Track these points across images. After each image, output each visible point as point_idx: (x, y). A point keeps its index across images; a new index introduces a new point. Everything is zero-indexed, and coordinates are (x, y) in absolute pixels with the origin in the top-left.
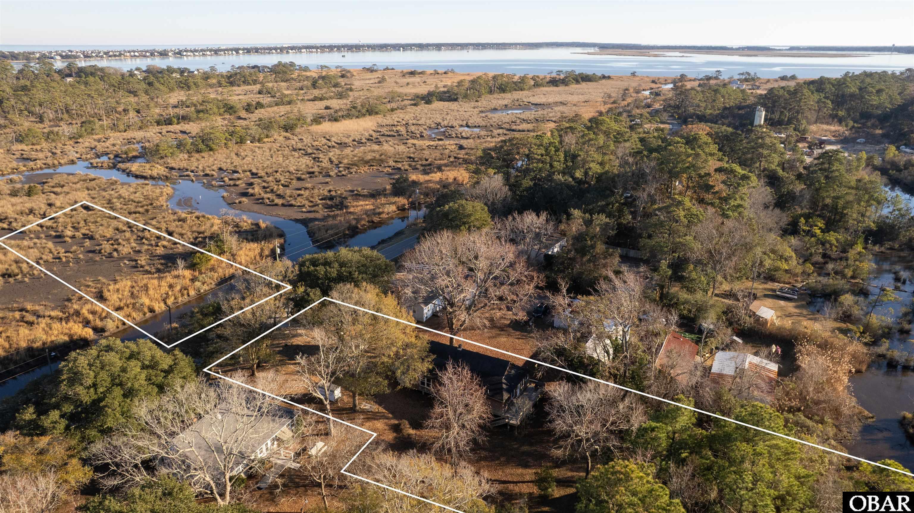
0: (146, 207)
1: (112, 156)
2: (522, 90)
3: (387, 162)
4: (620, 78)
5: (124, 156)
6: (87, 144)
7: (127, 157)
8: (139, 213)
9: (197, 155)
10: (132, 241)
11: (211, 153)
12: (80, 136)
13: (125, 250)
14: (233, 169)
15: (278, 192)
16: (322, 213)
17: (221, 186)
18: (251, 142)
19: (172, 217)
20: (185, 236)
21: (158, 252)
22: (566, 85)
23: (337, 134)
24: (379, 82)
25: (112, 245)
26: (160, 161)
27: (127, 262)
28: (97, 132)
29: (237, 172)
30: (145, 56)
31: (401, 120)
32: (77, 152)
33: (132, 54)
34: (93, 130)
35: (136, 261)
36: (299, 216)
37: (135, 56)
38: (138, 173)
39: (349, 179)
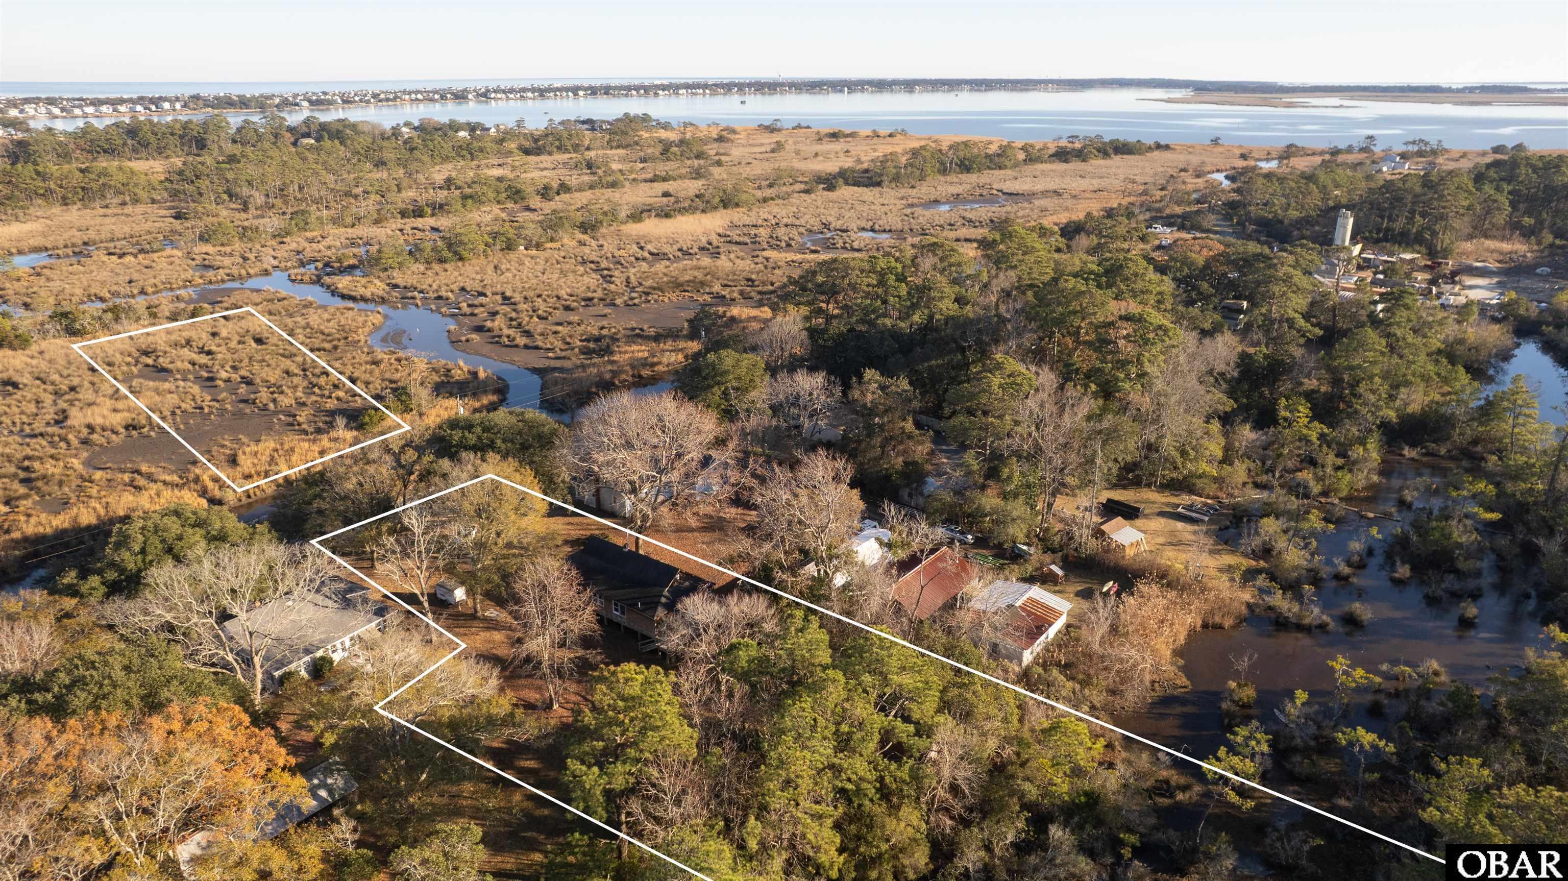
0: (335, 343)
1: (320, 265)
2: (1000, 168)
3: (711, 287)
4: (1189, 149)
5: (336, 265)
6: (294, 246)
7: (339, 269)
8: (325, 350)
9: (436, 267)
10: (300, 389)
11: (460, 264)
12: (288, 234)
13: (286, 401)
14: (480, 289)
15: (527, 328)
16: (576, 359)
17: (453, 315)
18: (526, 249)
19: (364, 358)
20: (371, 386)
21: (328, 405)
22: (1084, 161)
23: (658, 239)
24: (773, 151)
25: (272, 393)
26: (381, 275)
27: (283, 418)
28: (312, 226)
29: (485, 295)
30: (432, 100)
31: (770, 217)
32: (275, 258)
33: (413, 96)
34: (307, 224)
35: (295, 416)
36: (541, 364)
37: (417, 99)
38: (345, 292)
39: (643, 311)
